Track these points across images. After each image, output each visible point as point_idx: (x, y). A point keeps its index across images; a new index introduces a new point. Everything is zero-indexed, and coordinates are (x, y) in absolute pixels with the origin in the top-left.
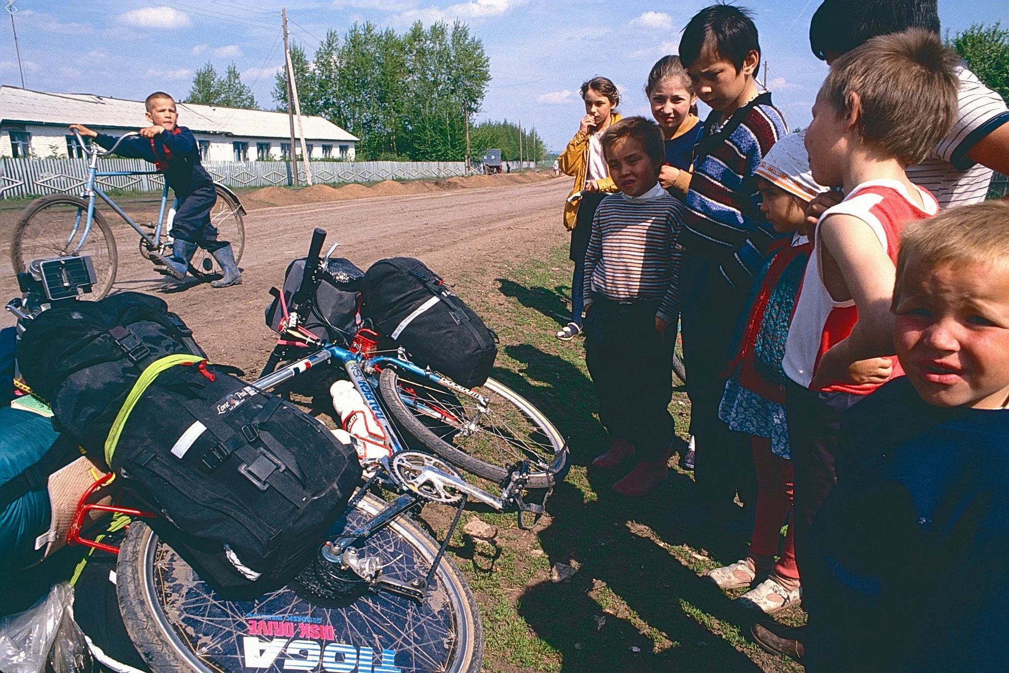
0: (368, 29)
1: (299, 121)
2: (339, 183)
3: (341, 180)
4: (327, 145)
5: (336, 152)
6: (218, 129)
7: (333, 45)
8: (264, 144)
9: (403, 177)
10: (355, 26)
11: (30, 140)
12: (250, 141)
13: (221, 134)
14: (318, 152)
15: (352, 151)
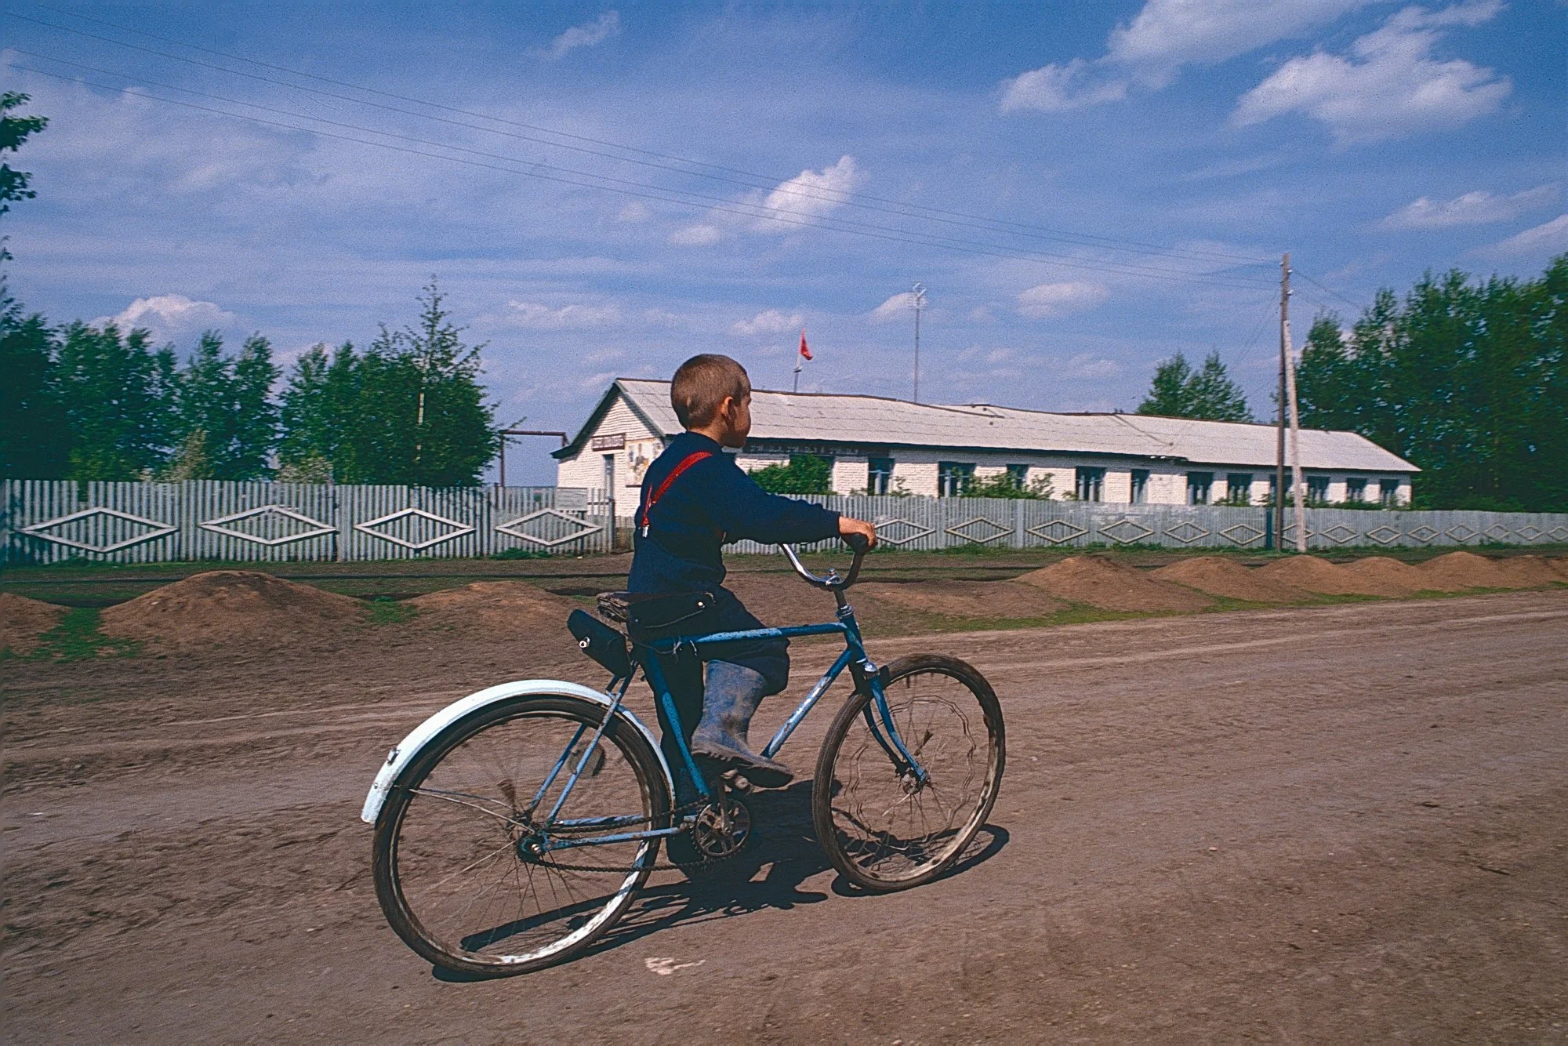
0: (1455, 282)
1: (1294, 438)
2: (1367, 548)
3: (1371, 543)
4: (1356, 480)
5: (1372, 493)
6: (1164, 453)
7: (1387, 313)
8: (1240, 476)
9: (1505, 541)
10: (1427, 276)
11: (893, 468)
12: (1217, 472)
13: (1168, 459)
14: (1337, 492)
15: (1404, 492)
